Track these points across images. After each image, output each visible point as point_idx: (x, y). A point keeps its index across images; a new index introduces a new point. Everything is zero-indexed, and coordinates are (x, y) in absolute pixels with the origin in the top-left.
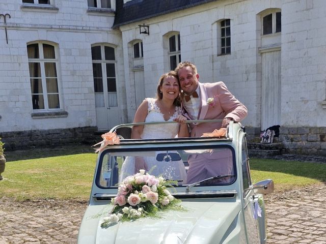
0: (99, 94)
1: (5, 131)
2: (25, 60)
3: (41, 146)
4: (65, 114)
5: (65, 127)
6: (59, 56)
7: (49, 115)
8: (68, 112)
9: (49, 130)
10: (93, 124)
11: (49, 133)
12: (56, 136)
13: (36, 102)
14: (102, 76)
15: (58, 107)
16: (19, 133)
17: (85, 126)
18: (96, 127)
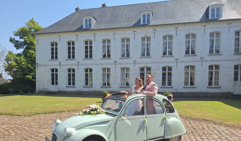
0: (236, 82)
1: (197, 92)
2: (207, 71)
3: (209, 97)
4: (220, 88)
5: (219, 92)
6: (220, 69)
7: (214, 88)
8: (221, 87)
9: (213, 92)
10: (232, 91)
11: (213, 93)
12: (215, 94)
13: (210, 83)
14: (238, 75)
15: (218, 85)
16: (202, 93)
17: (228, 92)
18: (233, 93)
